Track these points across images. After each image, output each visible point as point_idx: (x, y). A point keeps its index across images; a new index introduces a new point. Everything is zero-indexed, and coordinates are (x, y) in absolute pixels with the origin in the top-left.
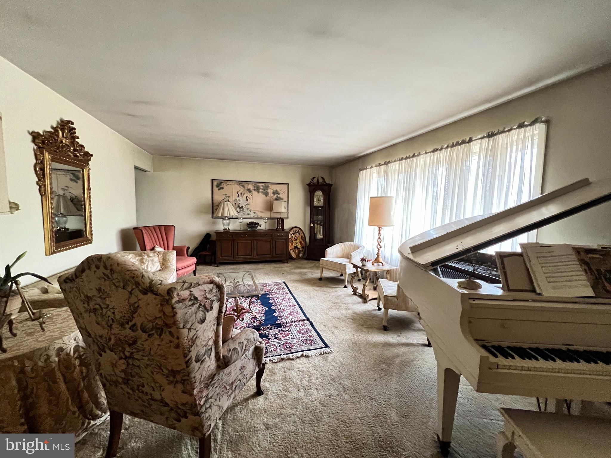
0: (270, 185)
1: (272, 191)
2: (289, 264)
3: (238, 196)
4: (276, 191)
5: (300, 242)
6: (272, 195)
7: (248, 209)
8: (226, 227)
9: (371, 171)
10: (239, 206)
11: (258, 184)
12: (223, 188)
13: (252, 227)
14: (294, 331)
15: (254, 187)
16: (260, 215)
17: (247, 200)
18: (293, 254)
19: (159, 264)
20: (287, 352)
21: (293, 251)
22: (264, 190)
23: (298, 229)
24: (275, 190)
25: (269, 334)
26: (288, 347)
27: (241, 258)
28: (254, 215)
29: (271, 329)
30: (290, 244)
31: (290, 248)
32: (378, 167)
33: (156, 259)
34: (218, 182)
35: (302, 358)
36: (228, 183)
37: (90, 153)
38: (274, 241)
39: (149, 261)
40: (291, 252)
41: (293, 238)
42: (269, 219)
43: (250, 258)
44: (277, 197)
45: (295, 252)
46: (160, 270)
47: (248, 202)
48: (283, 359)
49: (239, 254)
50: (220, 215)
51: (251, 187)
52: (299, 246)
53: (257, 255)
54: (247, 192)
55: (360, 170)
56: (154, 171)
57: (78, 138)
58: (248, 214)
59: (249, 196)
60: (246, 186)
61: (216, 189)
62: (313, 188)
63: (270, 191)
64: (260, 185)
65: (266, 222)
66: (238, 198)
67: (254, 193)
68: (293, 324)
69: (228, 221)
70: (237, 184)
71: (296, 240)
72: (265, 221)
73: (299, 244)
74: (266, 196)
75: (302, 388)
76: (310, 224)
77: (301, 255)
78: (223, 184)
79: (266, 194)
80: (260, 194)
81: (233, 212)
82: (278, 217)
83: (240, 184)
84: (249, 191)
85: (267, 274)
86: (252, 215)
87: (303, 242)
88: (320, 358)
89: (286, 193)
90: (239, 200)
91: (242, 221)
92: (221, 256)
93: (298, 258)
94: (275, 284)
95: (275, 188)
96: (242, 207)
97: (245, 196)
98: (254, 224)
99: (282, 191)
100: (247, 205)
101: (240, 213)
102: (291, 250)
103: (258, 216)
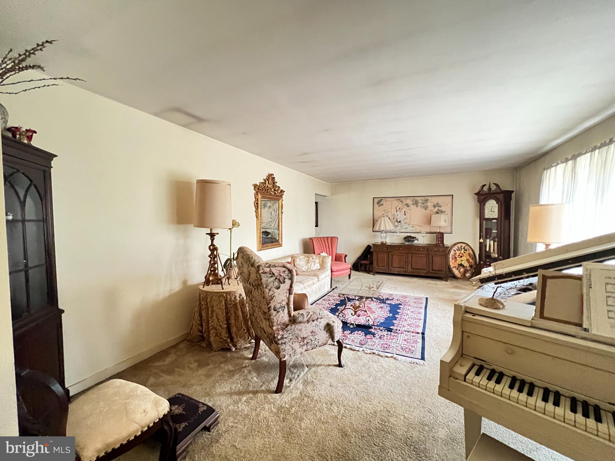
0: (430, 198)
1: (432, 204)
2: (448, 283)
3: (397, 211)
4: (437, 204)
5: (468, 260)
6: (433, 208)
8: (384, 241)
9: (556, 170)
10: (397, 221)
11: (416, 198)
12: (382, 205)
13: (409, 241)
14: (402, 338)
15: (413, 201)
16: (418, 229)
17: (405, 214)
18: (456, 272)
19: (318, 265)
20: (381, 350)
21: (457, 269)
22: (423, 204)
23: (464, 245)
24: (435, 203)
25: (377, 333)
26: (385, 347)
27: (396, 271)
28: (412, 229)
29: (382, 331)
30: (453, 261)
31: (452, 265)
32: (565, 164)
33: (317, 261)
34: (379, 199)
35: (390, 359)
36: (387, 200)
37: (284, 190)
38: (431, 256)
39: (312, 262)
40: (454, 270)
41: (458, 254)
42: (427, 233)
43: (405, 271)
44: (438, 210)
45: (459, 271)
46: (319, 269)
47: (405, 217)
48: (374, 353)
49: (393, 266)
50: (377, 229)
52: (466, 264)
53: (412, 269)
54: (405, 207)
55: (545, 169)
56: (331, 195)
57: (277, 183)
58: (406, 228)
59: (406, 210)
60: (404, 200)
61: (376, 206)
62: (483, 197)
63: (429, 204)
64: (419, 199)
65: (423, 237)
66: (396, 213)
67: (413, 207)
68: (405, 333)
69: (385, 235)
70: (396, 200)
71: (461, 257)
72: (422, 235)
73: (466, 262)
74: (426, 209)
75: (374, 376)
76: (480, 239)
77: (468, 275)
78: (382, 201)
79: (426, 208)
80: (419, 208)
81: (389, 226)
82: (438, 230)
83: (398, 199)
84: (407, 205)
85: (415, 288)
86: (410, 229)
87: (471, 260)
88: (409, 365)
89: (450, 205)
90: (397, 215)
91: (399, 234)
92: (377, 266)
93: (464, 277)
94: (416, 297)
95: (435, 200)
96: (400, 221)
97: (403, 212)
98: (411, 238)
99: (444, 203)
100: (405, 219)
101: (397, 227)
102: (453, 267)
103: (416, 230)
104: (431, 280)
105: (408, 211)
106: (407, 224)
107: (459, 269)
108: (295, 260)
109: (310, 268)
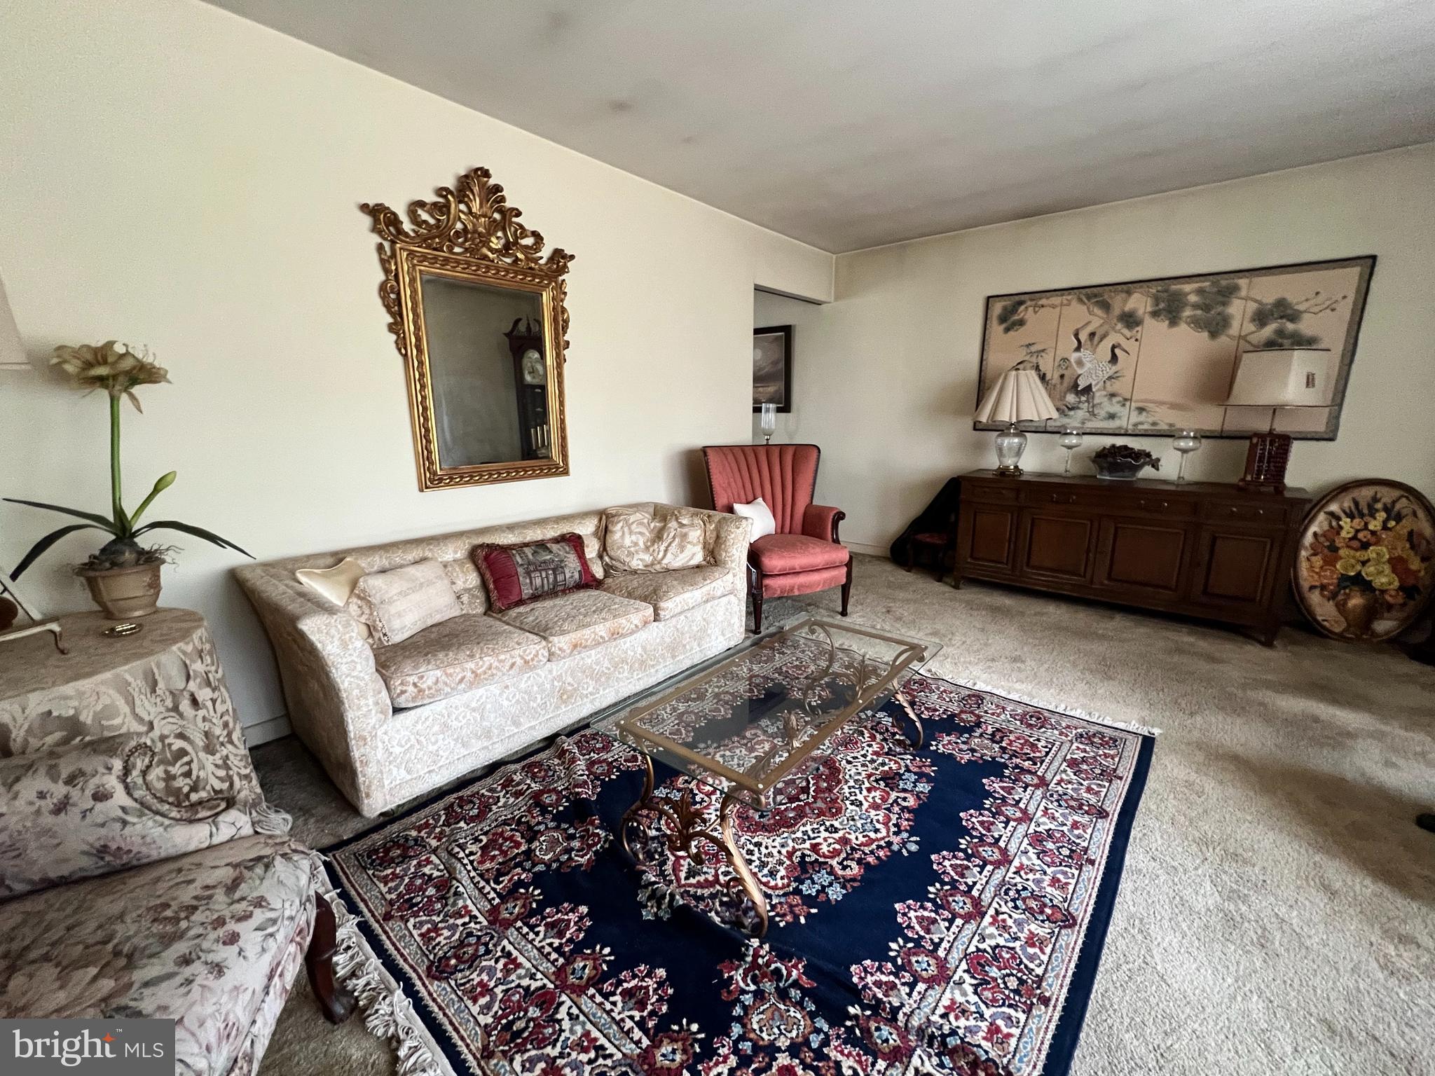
0: (1243, 282)
1: (1252, 307)
3: (1078, 349)
4: (1281, 303)
5: (1397, 562)
6: (1250, 327)
7: (1113, 395)
8: (1010, 462)
10: (1076, 385)
11: (1175, 287)
12: (1021, 323)
13: (1114, 468)
15: (1157, 300)
16: (1165, 418)
17: (1114, 359)
18: (1323, 609)
19: (699, 549)
21: (1333, 596)
22: (1206, 308)
23: (1391, 495)
24: (1270, 301)
28: (1135, 418)
30: (1318, 561)
31: (1306, 579)
33: (695, 534)
34: (1007, 302)
36: (1043, 302)
37: (566, 252)
38: (1206, 536)
39: (674, 538)
40: (1315, 598)
41: (1347, 533)
42: (1202, 436)
44: (1281, 332)
45: (1341, 607)
47: (1114, 368)
49: (1033, 562)
51: (1139, 303)
52: (1384, 580)
53: (1109, 578)
54: (1119, 326)
56: (837, 299)
57: (519, 214)
58: (1112, 416)
59: (1125, 343)
60: (1117, 300)
61: (996, 329)
63: (1239, 311)
64: (1187, 288)
65: (1184, 451)
66: (1077, 355)
67: (1154, 329)
69: (1016, 440)
70: (1080, 300)
71: (1365, 546)
72: (1182, 444)
73: (1387, 569)
74: (1214, 335)
77: (1383, 626)
78: (1023, 307)
79: (1216, 327)
80: (1183, 328)
81: (1037, 407)
82: (1263, 426)
83: (1091, 297)
84: (1130, 320)
85: (1105, 670)
86: (1128, 418)
87: (1415, 565)
89: (1347, 305)
90: (1080, 363)
91: (1073, 440)
92: (972, 557)
93: (1361, 636)
94: (1093, 729)
95: (1268, 291)
96: (1088, 389)
97: (1106, 346)
98: (1125, 457)
99: (1320, 299)
100: (1110, 378)
101: (1072, 413)
102: (1312, 588)
103: (1154, 424)
104: (1189, 634)
105: (1130, 345)
106: (1115, 400)
107: (1340, 597)
108: (610, 527)
109: (659, 563)
